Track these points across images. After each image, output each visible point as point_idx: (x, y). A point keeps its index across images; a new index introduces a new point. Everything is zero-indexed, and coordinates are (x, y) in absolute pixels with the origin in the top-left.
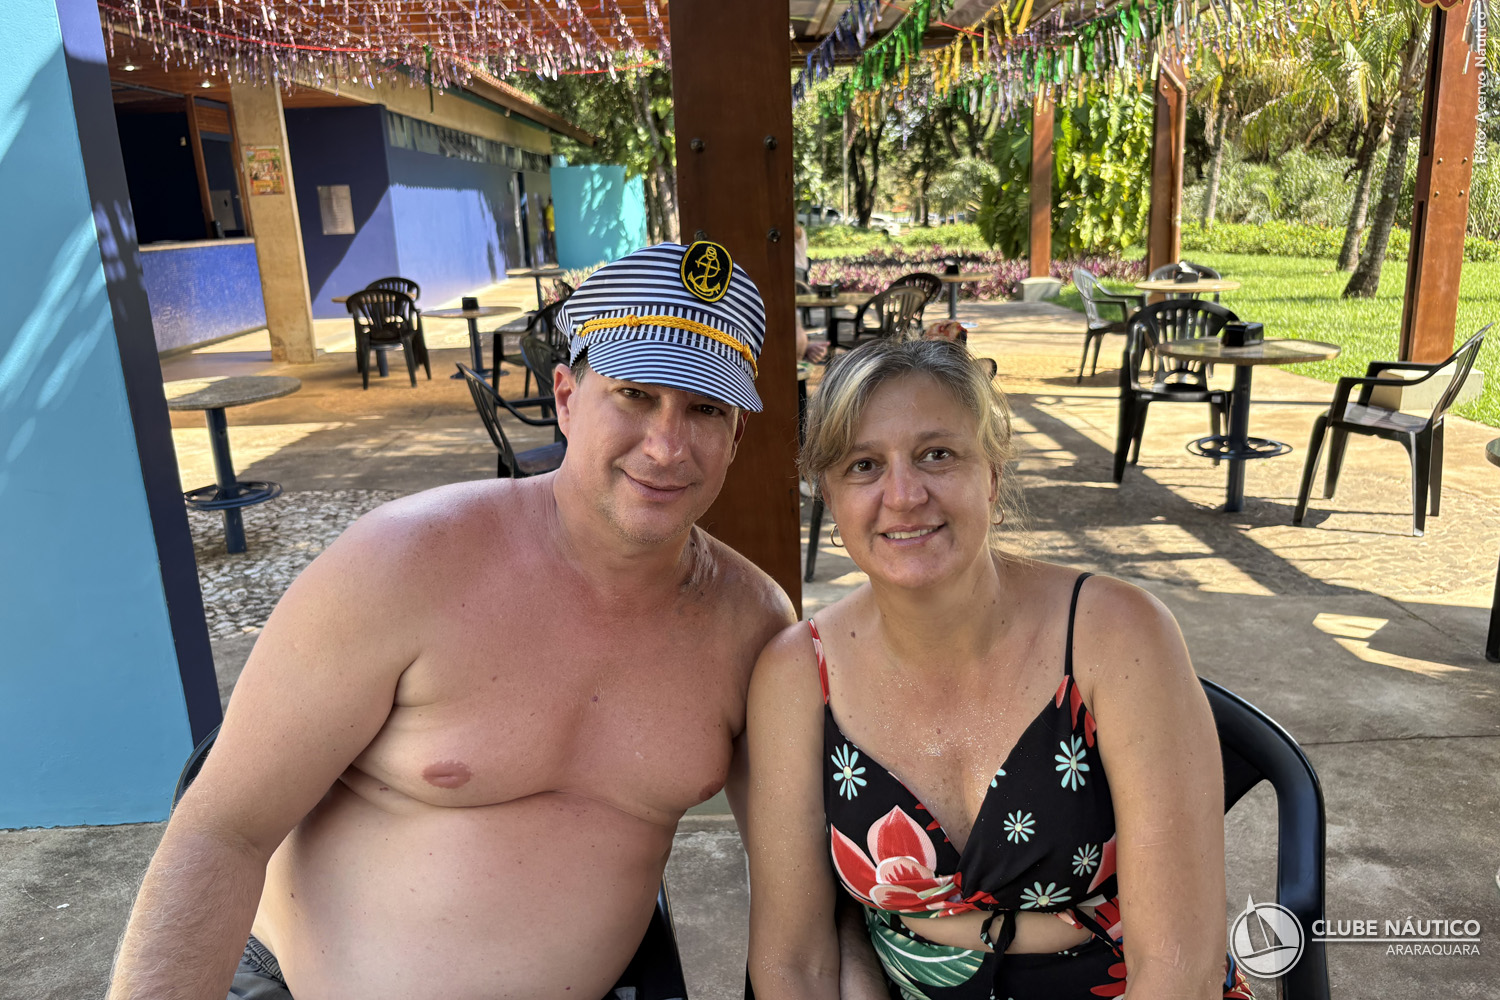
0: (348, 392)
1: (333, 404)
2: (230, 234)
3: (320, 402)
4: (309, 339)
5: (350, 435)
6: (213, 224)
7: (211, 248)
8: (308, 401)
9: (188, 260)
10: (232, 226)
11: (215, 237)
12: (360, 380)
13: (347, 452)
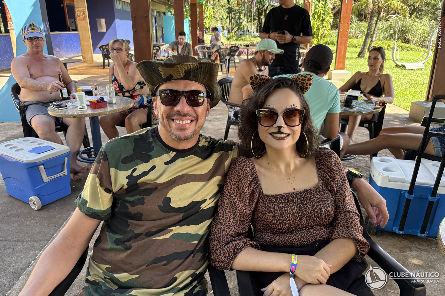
0: (100, 69)
1: (96, 72)
2: (73, 30)
3: (92, 71)
4: (92, 57)
5: (98, 77)
6: (69, 27)
7: (68, 34)
8: (90, 71)
9: (63, 36)
10: (74, 28)
11: (69, 31)
12: (103, 67)
13: (96, 80)
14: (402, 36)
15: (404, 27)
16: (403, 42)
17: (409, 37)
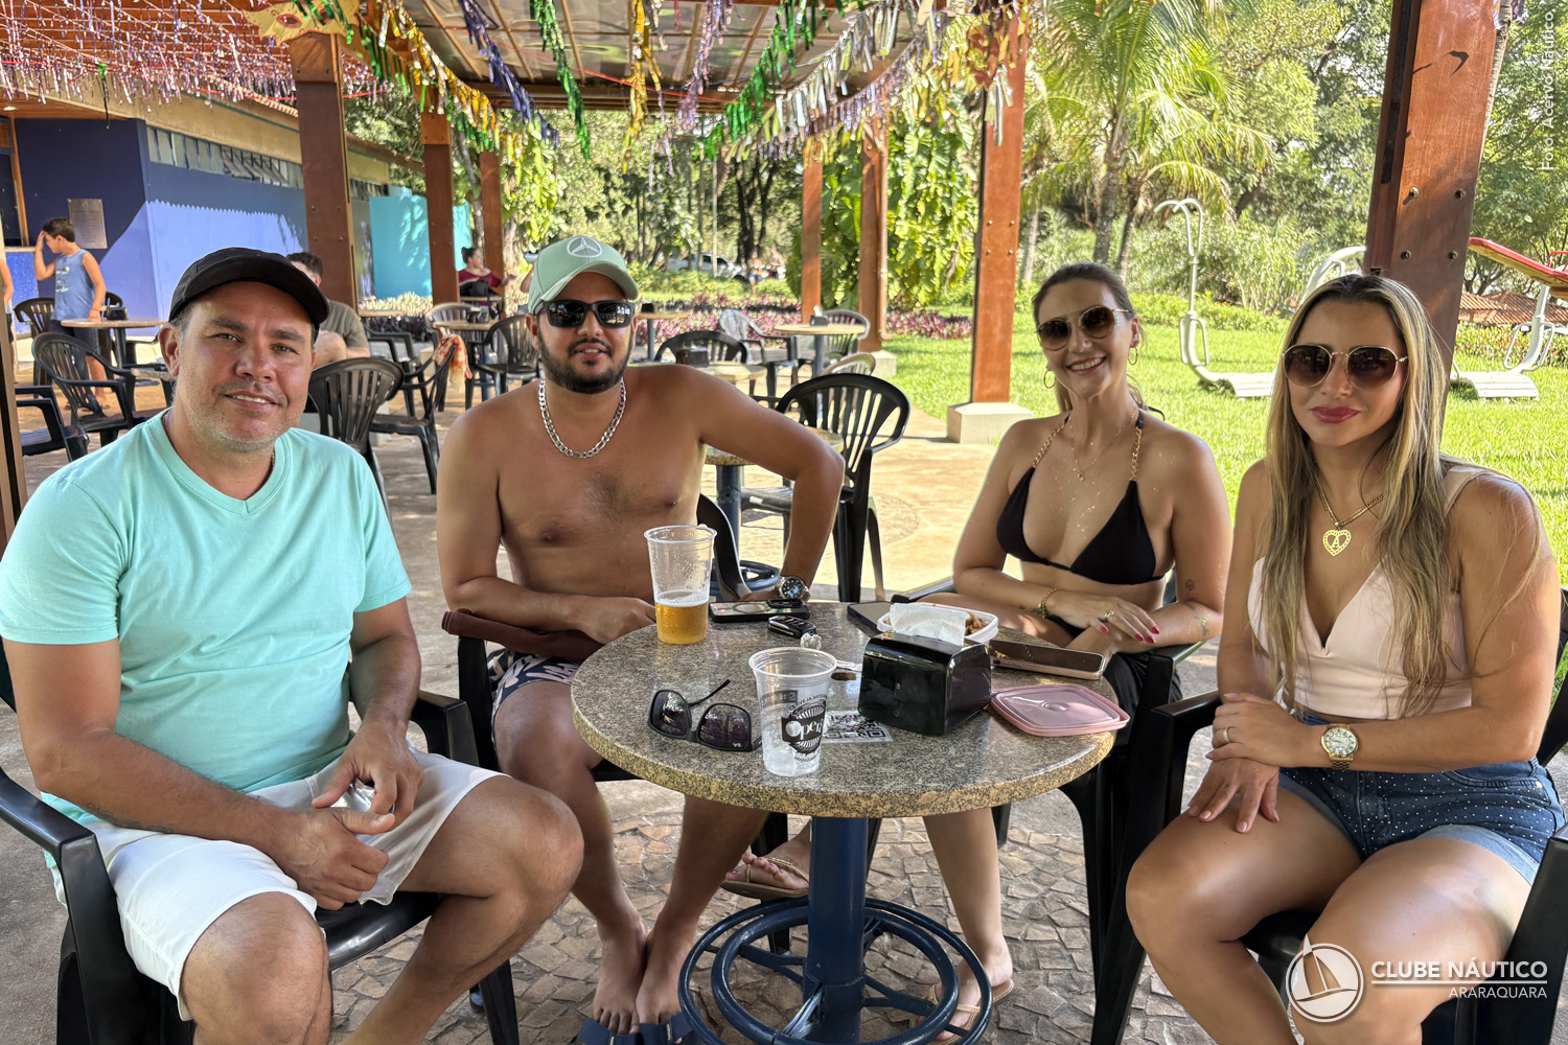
14: (1213, 278)
15: (1217, 249)
16: (1216, 300)
17: (1236, 282)
